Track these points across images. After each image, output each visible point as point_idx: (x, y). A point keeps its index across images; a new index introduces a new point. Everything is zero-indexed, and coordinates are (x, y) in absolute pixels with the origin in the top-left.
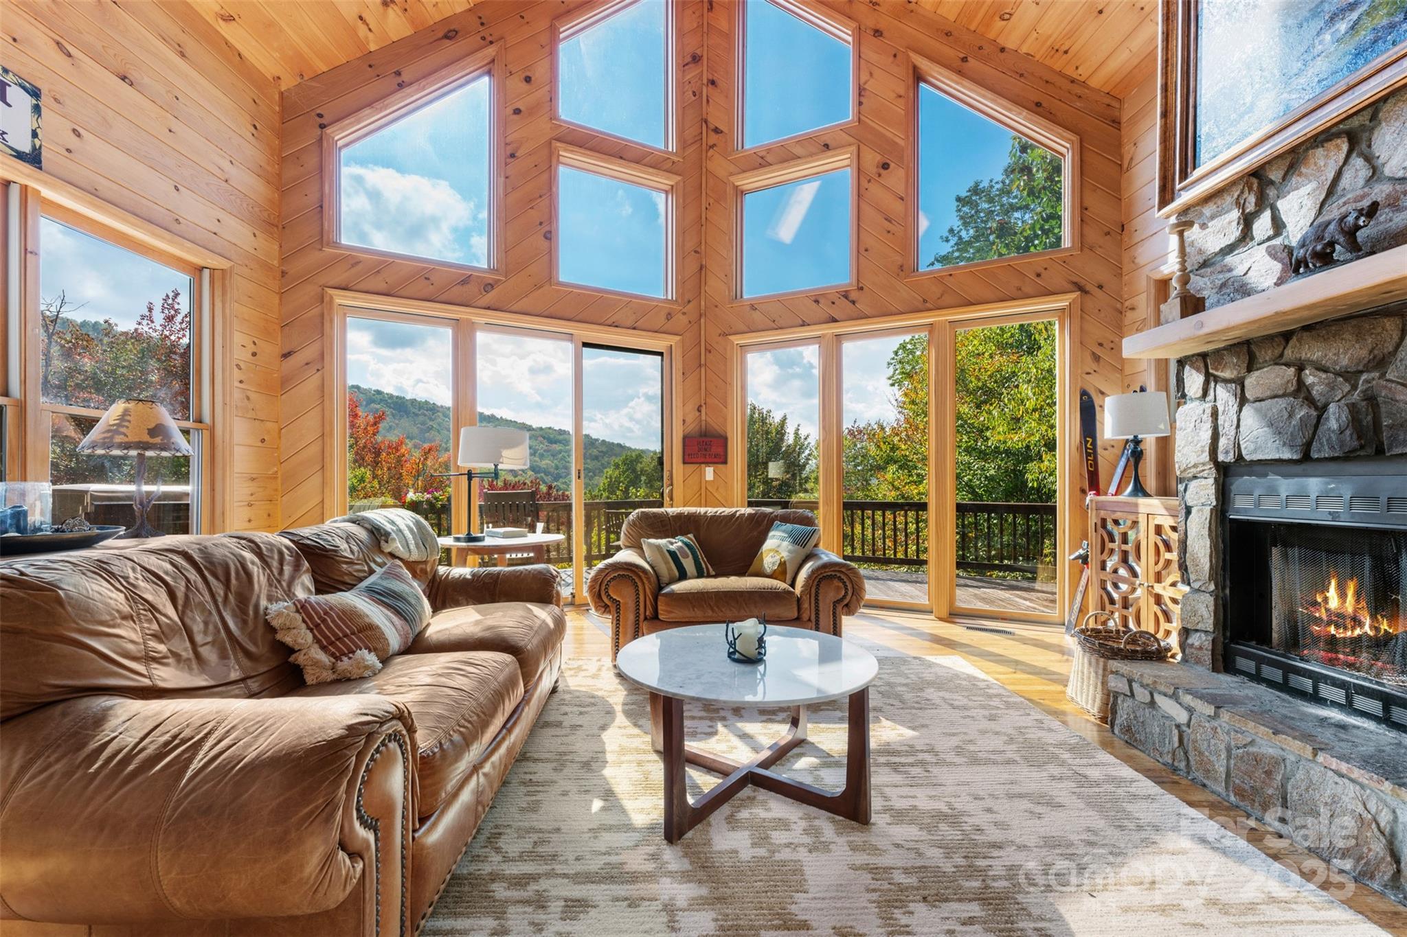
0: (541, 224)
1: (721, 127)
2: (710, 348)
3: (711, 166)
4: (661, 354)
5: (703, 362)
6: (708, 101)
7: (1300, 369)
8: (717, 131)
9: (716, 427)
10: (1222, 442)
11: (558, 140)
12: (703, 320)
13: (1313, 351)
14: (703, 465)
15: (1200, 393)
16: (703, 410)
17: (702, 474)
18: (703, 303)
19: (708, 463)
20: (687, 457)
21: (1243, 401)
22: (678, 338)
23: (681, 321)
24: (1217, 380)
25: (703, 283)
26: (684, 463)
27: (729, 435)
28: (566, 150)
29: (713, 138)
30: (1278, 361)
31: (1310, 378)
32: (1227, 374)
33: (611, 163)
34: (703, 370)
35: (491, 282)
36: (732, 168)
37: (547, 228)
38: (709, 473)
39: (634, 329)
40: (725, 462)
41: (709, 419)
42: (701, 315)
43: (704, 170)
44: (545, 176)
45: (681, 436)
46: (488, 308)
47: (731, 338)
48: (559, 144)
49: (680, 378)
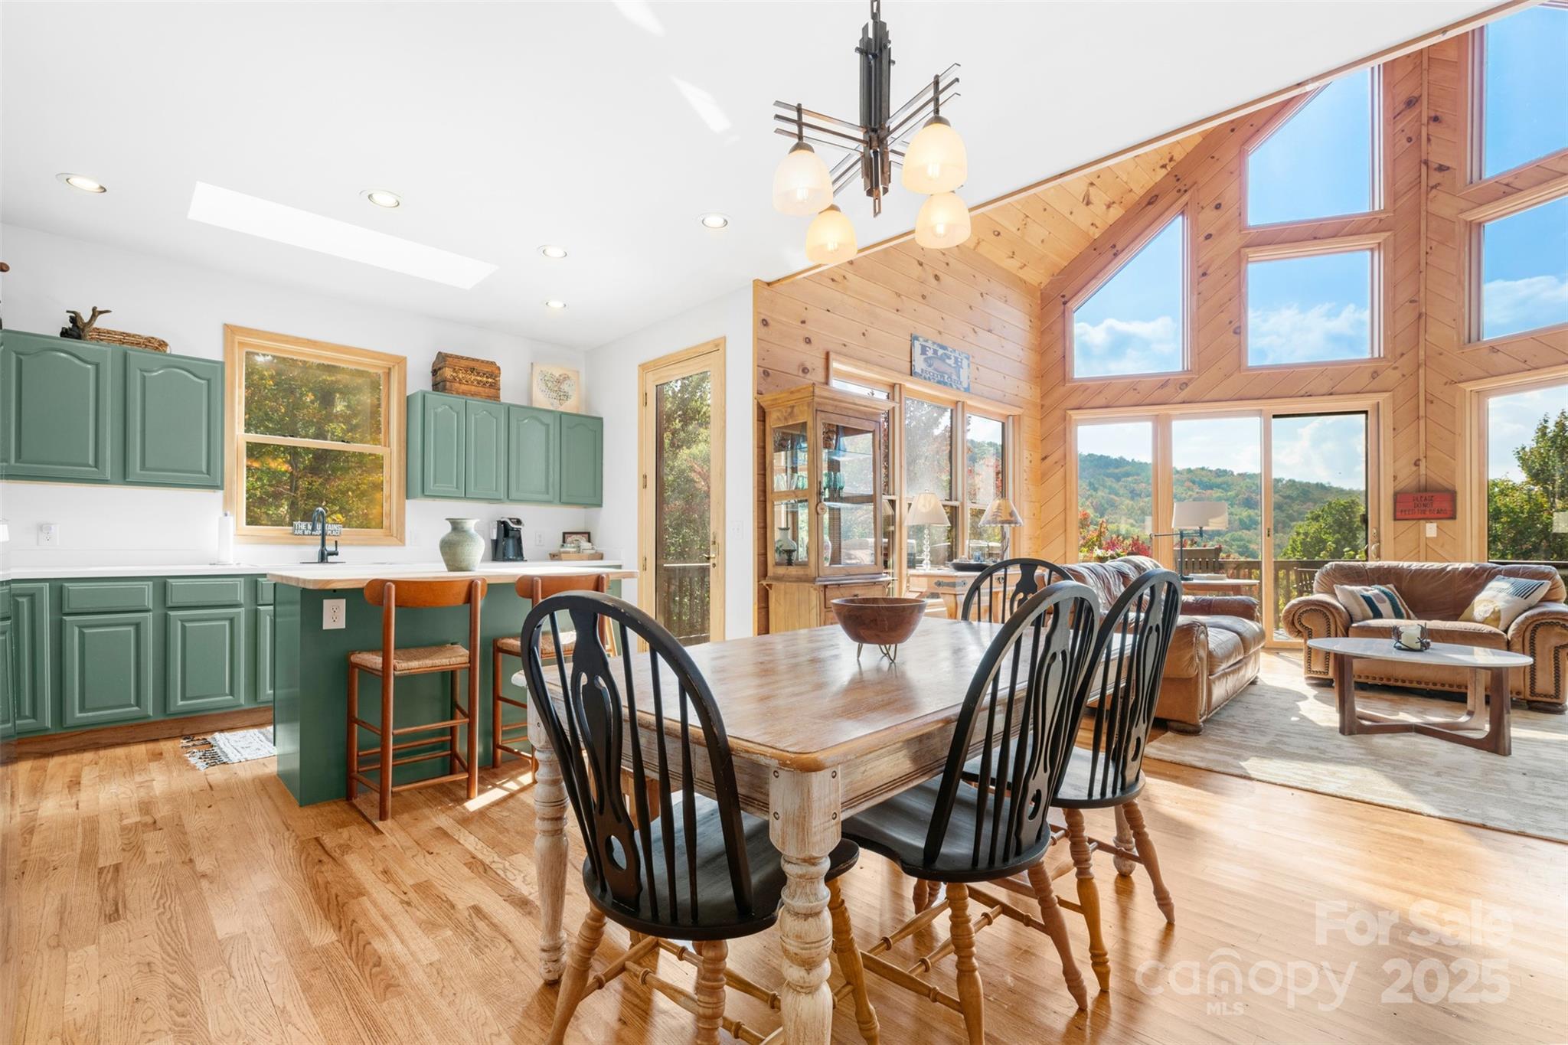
0: (1231, 322)
1: (1447, 163)
2: (1432, 398)
3: (1433, 208)
4: (1366, 412)
5: (1422, 413)
6: (1429, 140)
8: (1441, 168)
9: (1440, 481)
11: (1248, 246)
12: (1422, 371)
14: (1422, 522)
16: (1423, 464)
17: (1420, 532)
18: (1422, 353)
19: (1429, 519)
20: (1398, 514)
22: (1387, 395)
23: (1391, 376)
25: (1422, 332)
26: (1395, 519)
27: (1458, 489)
28: (1255, 252)
29: (1436, 177)
33: (1307, 246)
34: (1422, 422)
35: (1185, 381)
36: (1463, 204)
37: (1237, 325)
38: (1431, 529)
39: (1331, 394)
40: (1453, 517)
41: (1429, 472)
42: (1419, 367)
43: (1424, 214)
44: (1235, 281)
45: (1391, 492)
46: (1184, 402)
47: (1461, 385)
48: (1248, 250)
49: (1390, 433)
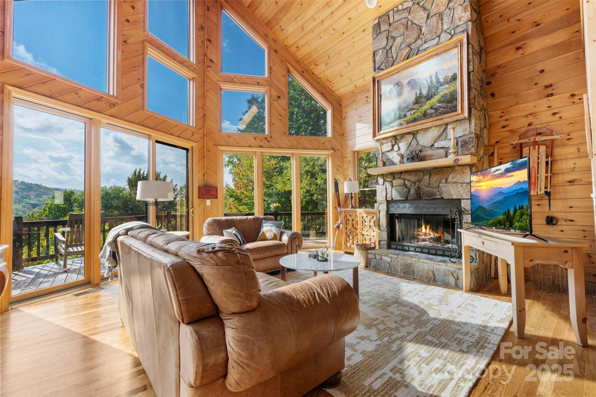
0: (139, 79)
1: (214, 60)
2: (208, 150)
3: (208, 74)
4: (187, 150)
5: (205, 155)
6: (207, 47)
7: (404, 181)
8: (211, 60)
9: (212, 183)
10: (388, 195)
11: (147, 41)
12: (205, 138)
13: (407, 177)
14: (205, 199)
15: (382, 184)
16: (206, 175)
17: (205, 203)
18: (205, 130)
19: (208, 198)
20: (200, 195)
21: (392, 186)
22: (196, 144)
23: (197, 136)
24: (386, 181)
25: (205, 122)
26: (199, 198)
27: (218, 187)
28: (151, 48)
29: (209, 63)
30: (400, 178)
31: (407, 182)
32: (389, 180)
33: (170, 61)
34: (205, 158)
35: (113, 103)
36: (219, 79)
37: (142, 82)
38: (208, 202)
39: (179, 137)
40: (217, 198)
41: (208, 180)
42: (204, 135)
43: (205, 75)
44: (141, 57)
45: (197, 186)
46: (112, 116)
47: (219, 147)
48: (148, 44)
49: (197, 161)
